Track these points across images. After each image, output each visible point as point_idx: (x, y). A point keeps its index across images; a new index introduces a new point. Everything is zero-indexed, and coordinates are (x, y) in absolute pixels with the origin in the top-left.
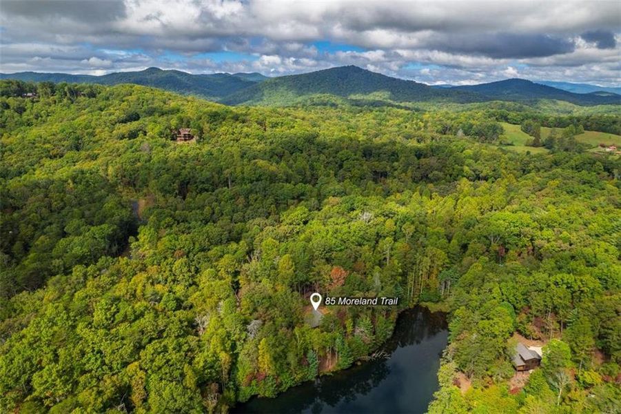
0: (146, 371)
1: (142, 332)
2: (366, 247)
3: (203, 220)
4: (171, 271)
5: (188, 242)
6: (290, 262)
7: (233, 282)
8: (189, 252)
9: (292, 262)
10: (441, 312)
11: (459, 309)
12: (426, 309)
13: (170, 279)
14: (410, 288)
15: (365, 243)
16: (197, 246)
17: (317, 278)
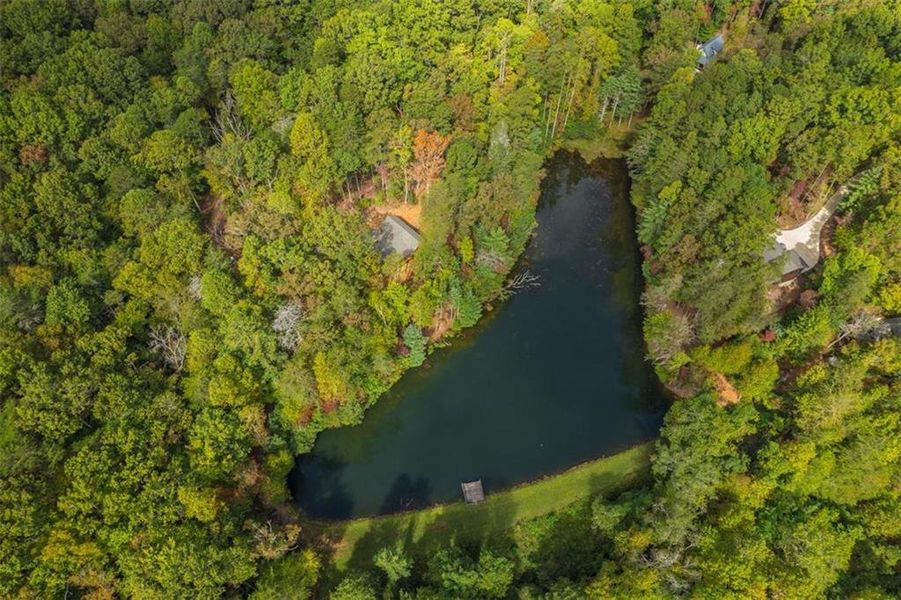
0: (94, 537)
1: (37, 438)
2: (459, 49)
3: (54, 21)
4: (33, 211)
5: (41, 116)
6: (316, 131)
7: (193, 183)
8: (57, 140)
9: (320, 129)
10: (604, 159)
11: (669, 185)
12: (577, 155)
13: (41, 238)
14: (551, 127)
15: (456, 36)
16: (73, 118)
17: (381, 157)
